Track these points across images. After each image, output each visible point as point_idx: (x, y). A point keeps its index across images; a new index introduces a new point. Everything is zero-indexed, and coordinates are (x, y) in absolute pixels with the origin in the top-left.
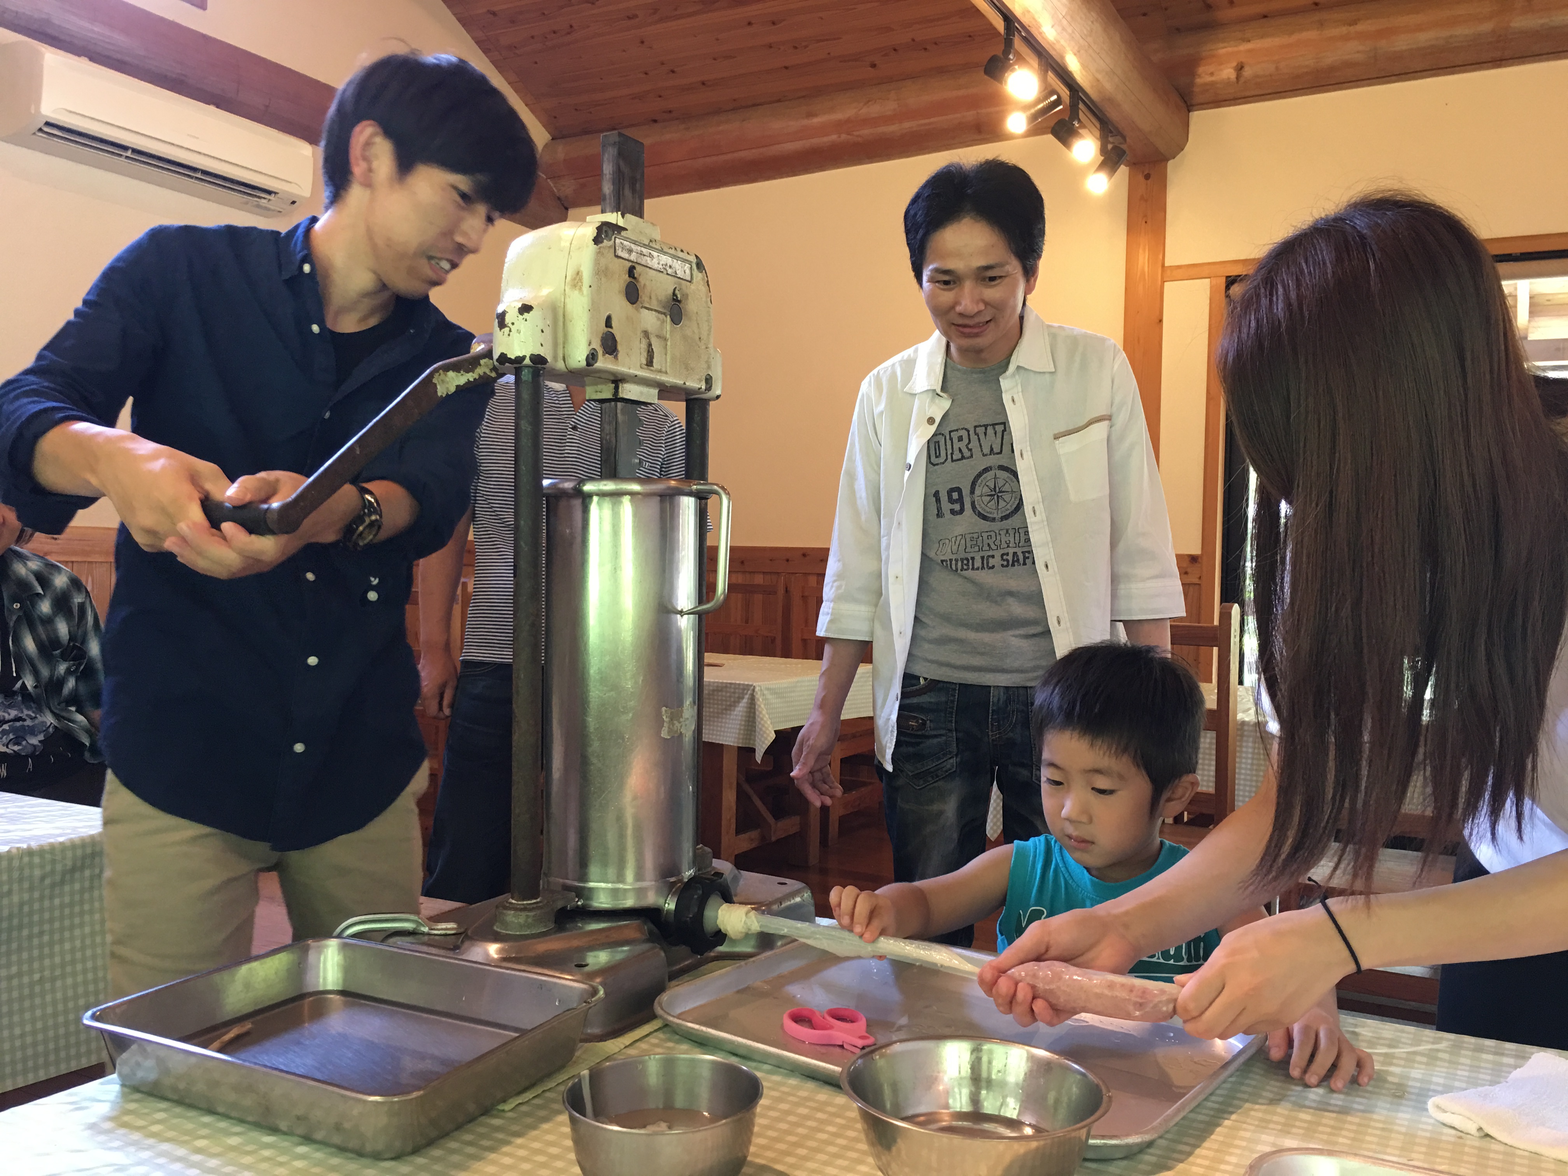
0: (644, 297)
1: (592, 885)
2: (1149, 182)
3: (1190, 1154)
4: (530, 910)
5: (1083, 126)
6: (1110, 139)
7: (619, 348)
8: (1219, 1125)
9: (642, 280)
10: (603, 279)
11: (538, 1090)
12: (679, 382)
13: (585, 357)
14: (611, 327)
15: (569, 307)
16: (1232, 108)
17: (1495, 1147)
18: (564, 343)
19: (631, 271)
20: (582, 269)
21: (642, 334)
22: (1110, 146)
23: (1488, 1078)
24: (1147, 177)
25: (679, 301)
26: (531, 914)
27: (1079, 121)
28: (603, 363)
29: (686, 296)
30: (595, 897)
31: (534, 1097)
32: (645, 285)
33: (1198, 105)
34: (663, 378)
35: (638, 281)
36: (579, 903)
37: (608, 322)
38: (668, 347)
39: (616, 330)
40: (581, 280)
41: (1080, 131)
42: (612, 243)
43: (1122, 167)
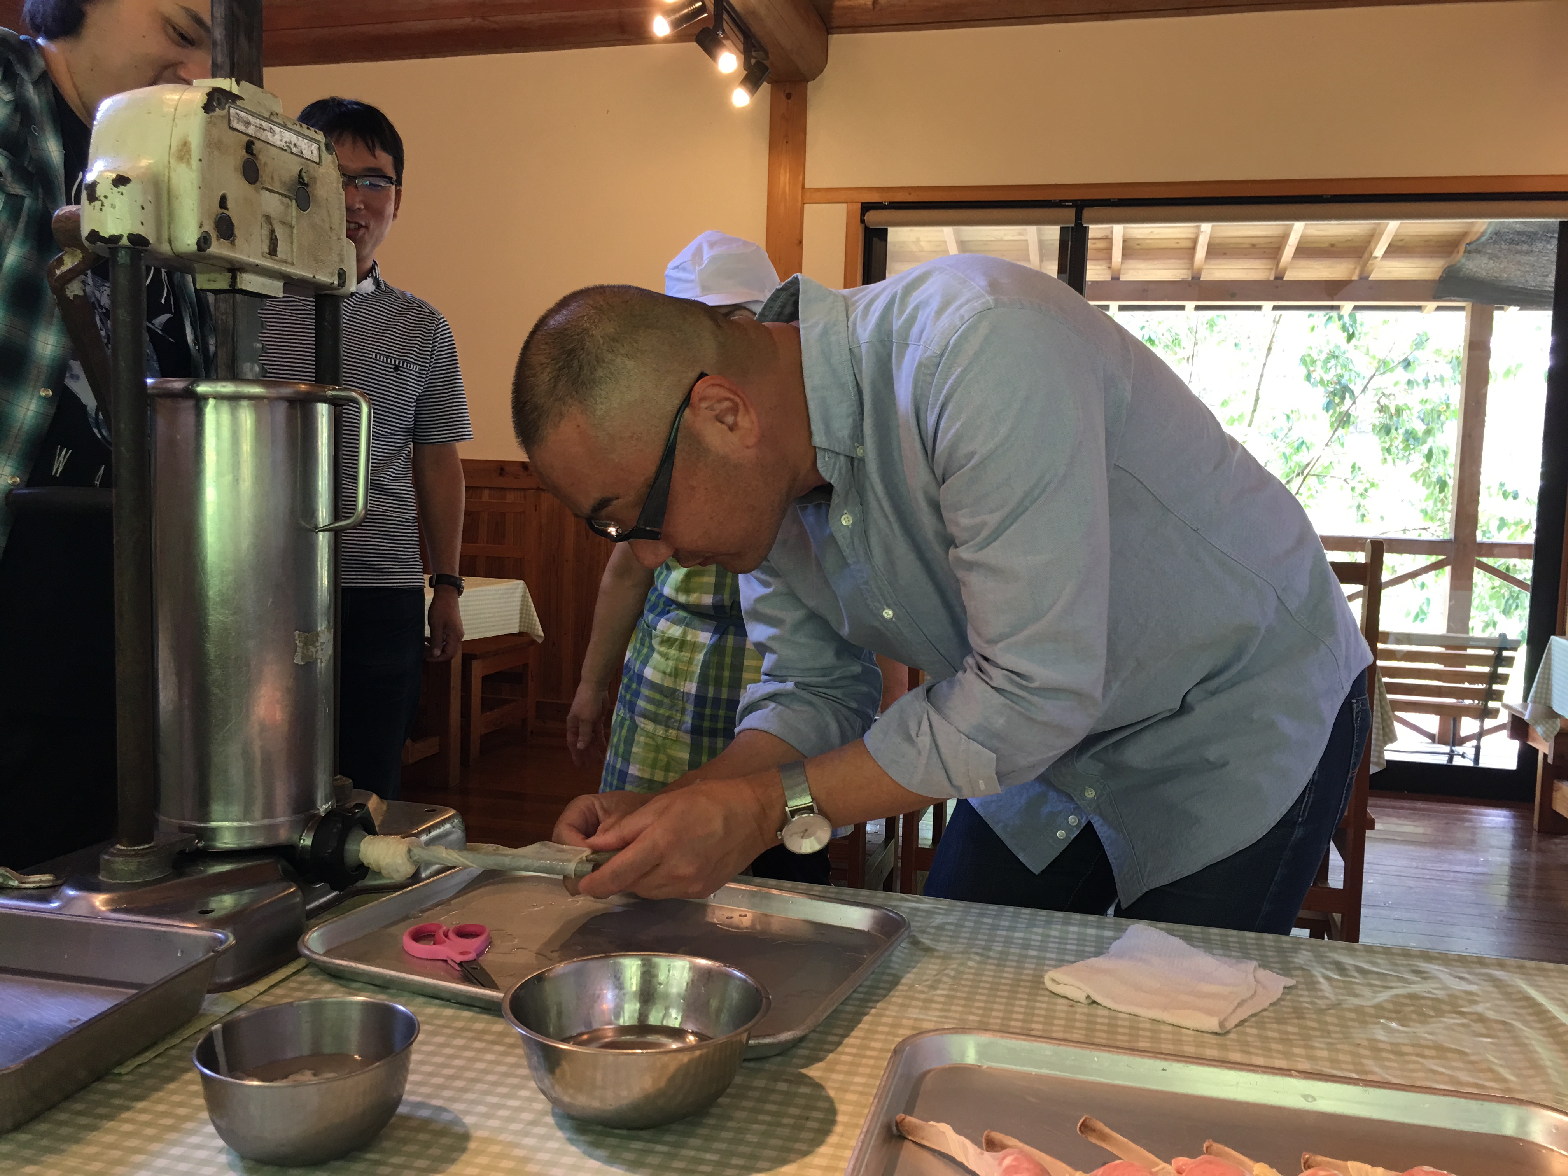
0: (264, 176)
1: (214, 824)
2: (790, 101)
3: (839, 1044)
4: (143, 856)
5: (727, 38)
6: (754, 54)
7: (236, 232)
8: (866, 1014)
9: (262, 158)
10: (216, 152)
11: (161, 1049)
12: (308, 275)
13: (195, 241)
14: (227, 209)
15: (174, 181)
16: (868, 35)
17: (1101, 1012)
18: (169, 224)
19: (249, 146)
20: (189, 139)
21: (264, 219)
22: (753, 61)
23: (1092, 949)
24: (789, 96)
25: (307, 185)
26: (146, 859)
27: (724, 31)
28: (217, 248)
29: (314, 179)
30: (218, 837)
31: (155, 1057)
32: (265, 164)
33: (837, 27)
34: (290, 270)
35: (257, 159)
36: (199, 845)
37: (223, 202)
38: (295, 236)
39: (233, 211)
40: (188, 151)
41: (725, 42)
42: (225, 112)
43: (765, 83)
